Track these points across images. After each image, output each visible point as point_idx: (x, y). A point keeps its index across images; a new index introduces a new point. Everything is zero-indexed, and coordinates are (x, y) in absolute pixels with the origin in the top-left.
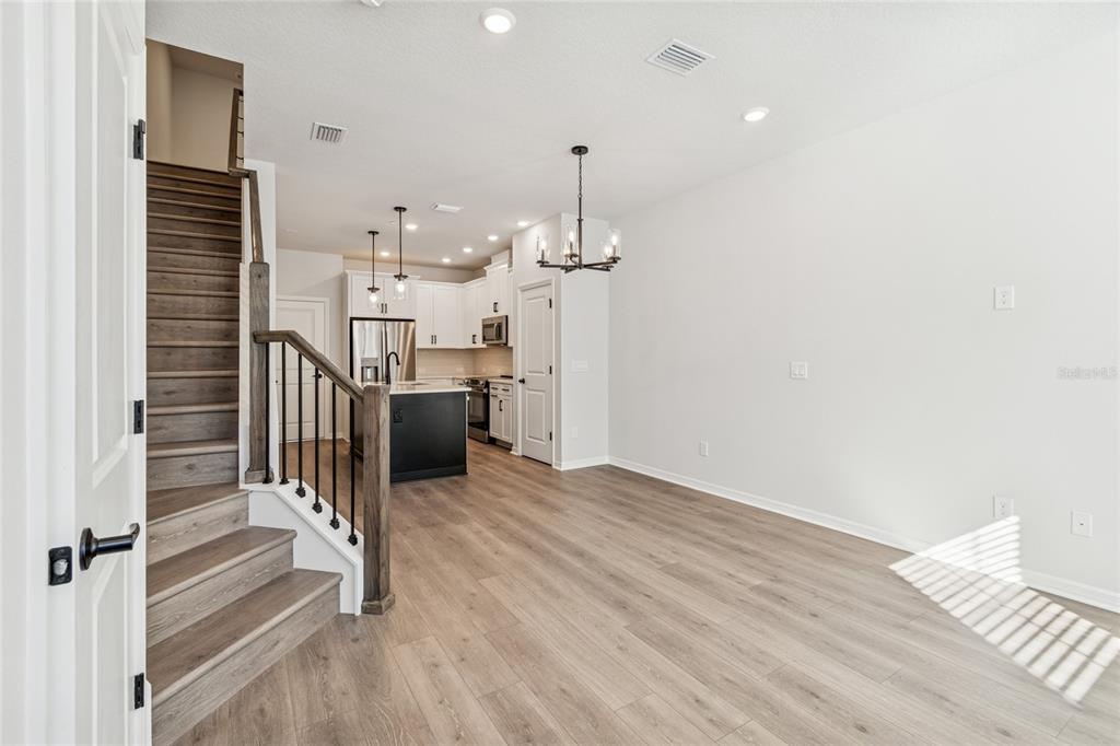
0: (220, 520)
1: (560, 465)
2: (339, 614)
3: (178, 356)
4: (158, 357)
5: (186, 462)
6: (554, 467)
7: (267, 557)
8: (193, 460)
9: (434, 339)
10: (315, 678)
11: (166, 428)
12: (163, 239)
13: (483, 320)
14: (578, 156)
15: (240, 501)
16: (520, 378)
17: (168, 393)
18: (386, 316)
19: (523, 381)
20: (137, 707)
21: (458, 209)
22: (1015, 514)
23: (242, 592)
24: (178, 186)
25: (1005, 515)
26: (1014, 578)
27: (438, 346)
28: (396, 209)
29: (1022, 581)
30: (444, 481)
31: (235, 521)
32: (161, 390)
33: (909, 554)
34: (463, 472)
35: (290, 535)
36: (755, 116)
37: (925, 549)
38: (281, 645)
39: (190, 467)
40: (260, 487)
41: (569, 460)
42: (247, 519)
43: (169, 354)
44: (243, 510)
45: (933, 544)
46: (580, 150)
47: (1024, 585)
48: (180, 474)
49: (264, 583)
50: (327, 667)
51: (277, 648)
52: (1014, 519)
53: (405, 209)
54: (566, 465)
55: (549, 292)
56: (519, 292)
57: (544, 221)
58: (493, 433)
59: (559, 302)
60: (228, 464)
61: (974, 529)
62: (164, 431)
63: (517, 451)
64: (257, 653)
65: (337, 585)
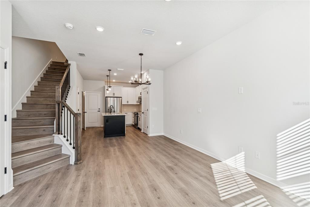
0: (47, 142)
1: (149, 135)
2: (70, 164)
3: (49, 106)
4: (45, 106)
5: (43, 129)
6: (148, 135)
7: (54, 150)
8: (45, 129)
9: (128, 102)
10: (54, 175)
11: (42, 122)
12: (54, 80)
13: (139, 97)
14: (140, 56)
15: (52, 138)
16: (142, 112)
17: (45, 114)
18: (114, 96)
19: (143, 113)
20: (5, 173)
21: (123, 69)
22: (243, 151)
23: (46, 157)
24: (62, 67)
25: (241, 152)
26: (243, 169)
27: (129, 104)
28: (109, 70)
29: (245, 170)
30: (118, 138)
31: (50, 142)
32: (43, 114)
33: (220, 161)
34: (124, 135)
35: (61, 146)
36: (179, 43)
37: (225, 160)
38: (51, 168)
39: (44, 130)
40: (57, 135)
41: (152, 133)
42: (54, 142)
43: (47, 106)
44: (53, 140)
45: (226, 159)
46: (141, 54)
47: (245, 172)
48: (42, 132)
49: (53, 155)
50: (58, 174)
51: (50, 169)
52: (243, 153)
53: (111, 70)
54: (150, 135)
55: (147, 90)
56: (143, 90)
57: (146, 71)
58: (139, 126)
59: (149, 93)
60: (52, 130)
61: (235, 155)
62: (41, 123)
63: (142, 131)
64: (44, 169)
65: (69, 157)
